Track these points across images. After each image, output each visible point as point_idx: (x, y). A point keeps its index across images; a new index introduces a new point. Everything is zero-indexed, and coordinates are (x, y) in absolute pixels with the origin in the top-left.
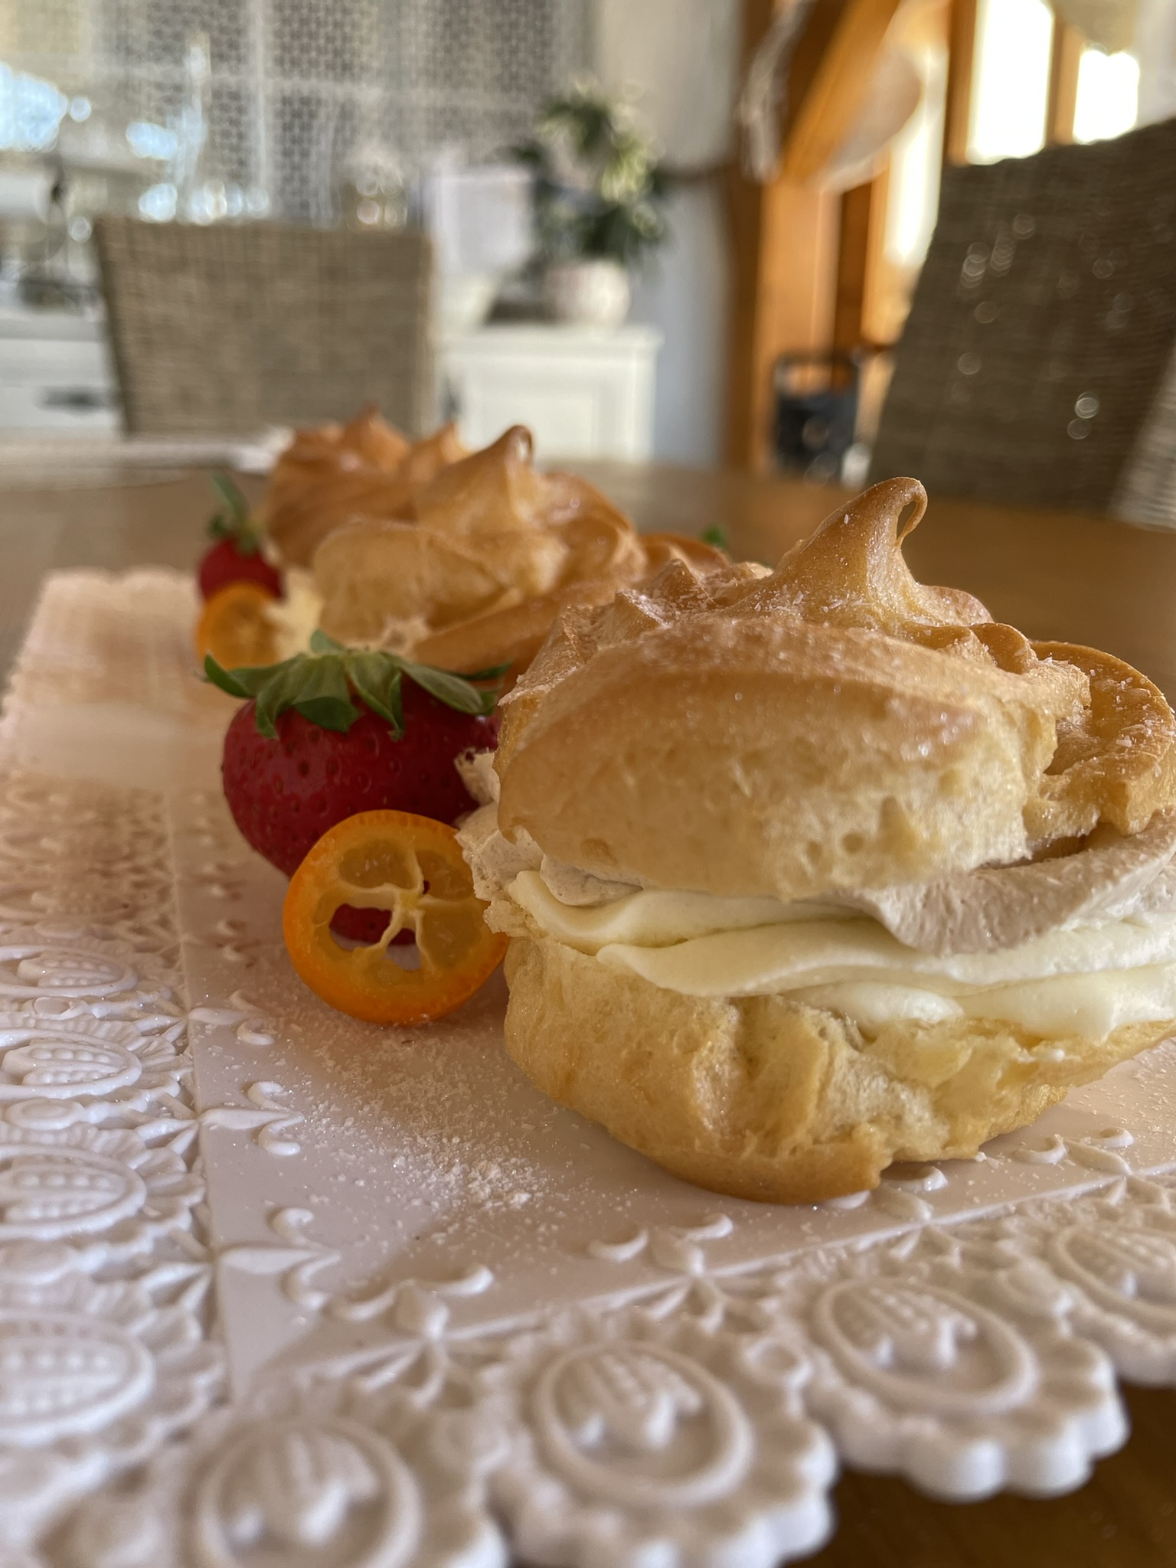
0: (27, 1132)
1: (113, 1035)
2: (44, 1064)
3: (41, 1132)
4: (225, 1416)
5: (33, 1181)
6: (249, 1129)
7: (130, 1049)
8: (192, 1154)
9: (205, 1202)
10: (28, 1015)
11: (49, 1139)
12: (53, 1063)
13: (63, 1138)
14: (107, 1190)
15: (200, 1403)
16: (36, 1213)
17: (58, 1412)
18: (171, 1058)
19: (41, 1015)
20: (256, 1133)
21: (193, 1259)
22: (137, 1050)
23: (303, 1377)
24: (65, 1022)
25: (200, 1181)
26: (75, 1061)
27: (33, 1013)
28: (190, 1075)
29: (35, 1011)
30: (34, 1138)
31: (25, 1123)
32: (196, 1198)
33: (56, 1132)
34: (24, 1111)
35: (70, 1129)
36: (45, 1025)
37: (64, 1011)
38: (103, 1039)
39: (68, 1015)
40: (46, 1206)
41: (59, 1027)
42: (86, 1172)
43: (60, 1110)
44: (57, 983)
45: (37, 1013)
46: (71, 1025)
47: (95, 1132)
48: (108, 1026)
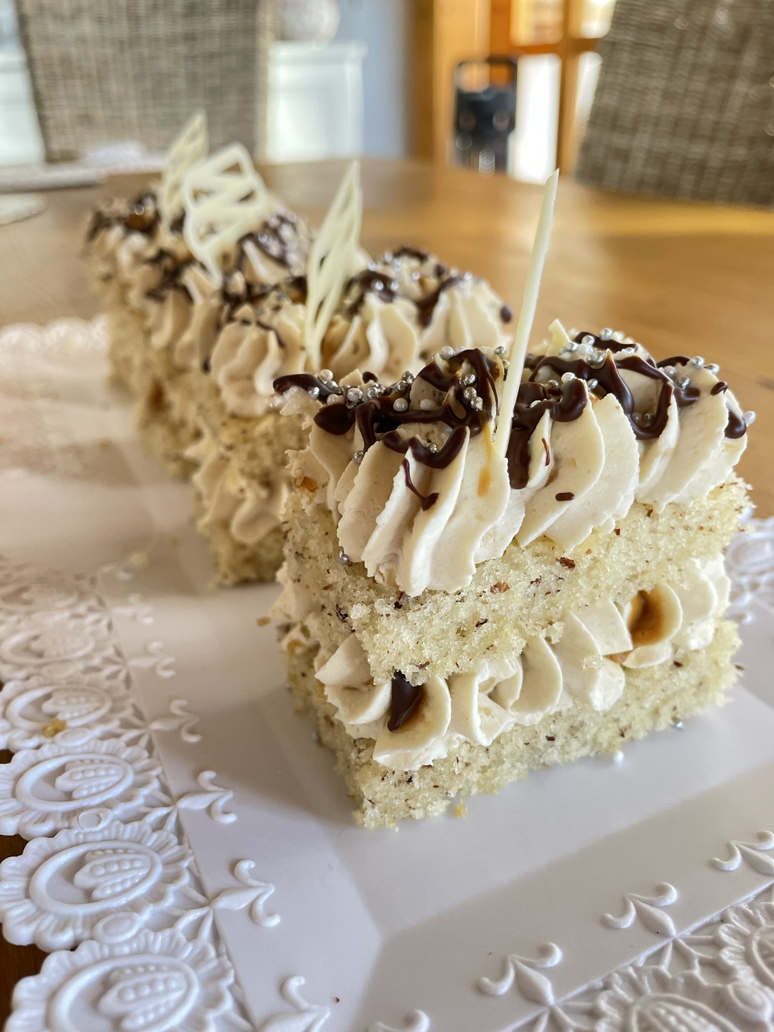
0: (111, 947)
1: (134, 835)
2: (102, 880)
3: (121, 944)
5: (131, 996)
6: (244, 907)
7: (149, 844)
8: (216, 937)
9: (237, 981)
10: (77, 832)
11: (126, 950)
12: (108, 877)
13: (135, 945)
14: (177, 989)
18: (177, 848)
19: (87, 830)
20: (250, 910)
22: (152, 845)
24: (102, 830)
25: (229, 964)
26: (121, 871)
27: (80, 829)
28: (193, 863)
29: (80, 827)
30: (117, 951)
31: (108, 940)
32: (231, 980)
33: (129, 942)
34: (105, 928)
35: (136, 936)
36: (90, 838)
37: (99, 822)
38: (129, 841)
39: (103, 825)
40: (145, 1014)
41: (99, 837)
42: (160, 976)
43: (127, 923)
44: (85, 793)
45: (82, 828)
46: (106, 833)
47: (152, 936)
48: (129, 827)
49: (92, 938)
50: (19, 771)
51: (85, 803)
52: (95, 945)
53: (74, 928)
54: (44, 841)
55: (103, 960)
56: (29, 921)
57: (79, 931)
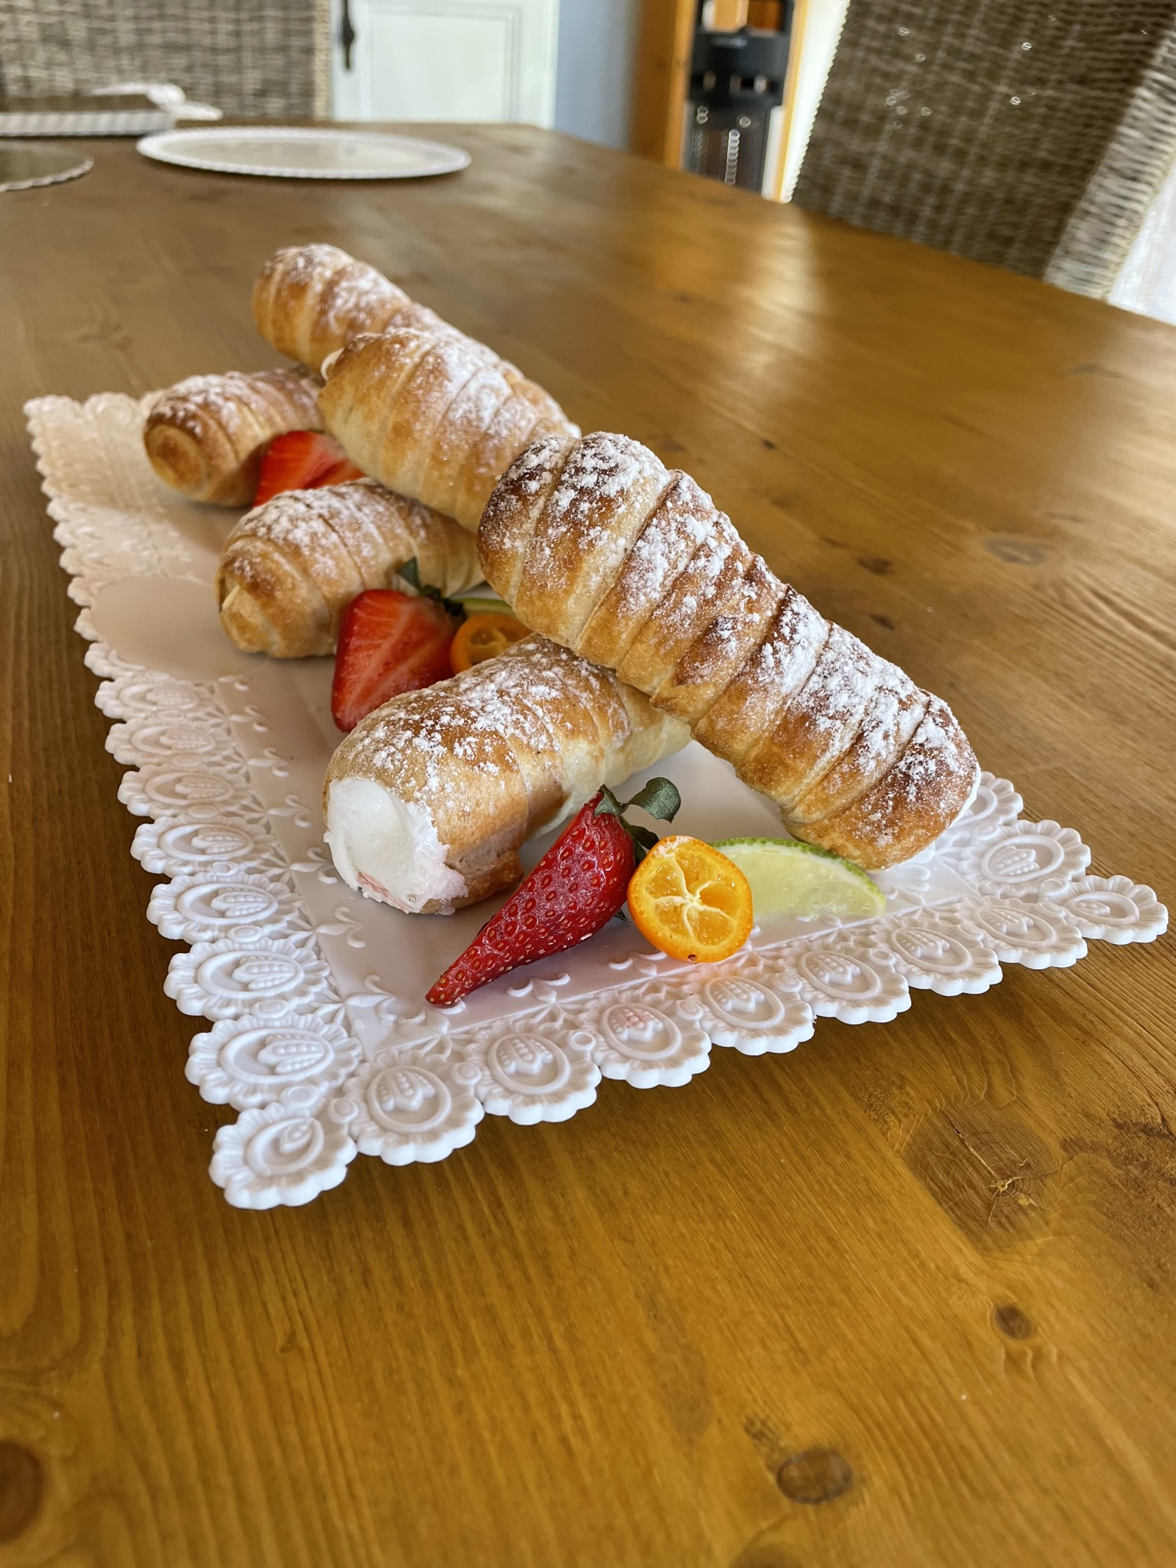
0: (241, 944)
1: (257, 883)
2: (233, 905)
3: (247, 943)
4: (367, 1065)
7: (268, 890)
8: (318, 949)
9: (331, 974)
10: (211, 874)
11: (251, 947)
12: (237, 905)
13: (258, 945)
14: (288, 972)
15: (356, 1062)
16: (262, 985)
17: (304, 1069)
18: (289, 894)
21: (335, 1002)
22: (270, 890)
23: (394, 1050)
24: (231, 876)
25: (326, 963)
26: (246, 902)
28: (302, 905)
30: (245, 946)
31: (238, 940)
32: (326, 973)
33: (253, 943)
34: (236, 932)
35: (259, 940)
36: (222, 879)
37: (229, 869)
38: (253, 885)
39: (231, 872)
40: (265, 981)
41: (229, 880)
42: (277, 963)
43: (252, 932)
44: (216, 851)
45: (215, 872)
46: (234, 878)
47: (270, 941)
48: (252, 877)
49: (226, 937)
50: (161, 830)
51: (216, 857)
52: (229, 942)
53: (213, 930)
54: (187, 878)
55: (234, 950)
56: (179, 923)
57: (216, 933)
